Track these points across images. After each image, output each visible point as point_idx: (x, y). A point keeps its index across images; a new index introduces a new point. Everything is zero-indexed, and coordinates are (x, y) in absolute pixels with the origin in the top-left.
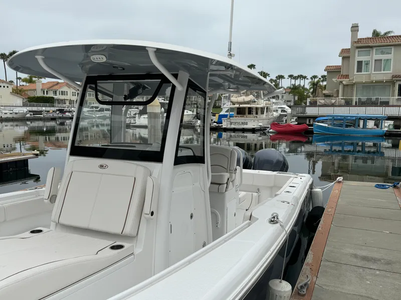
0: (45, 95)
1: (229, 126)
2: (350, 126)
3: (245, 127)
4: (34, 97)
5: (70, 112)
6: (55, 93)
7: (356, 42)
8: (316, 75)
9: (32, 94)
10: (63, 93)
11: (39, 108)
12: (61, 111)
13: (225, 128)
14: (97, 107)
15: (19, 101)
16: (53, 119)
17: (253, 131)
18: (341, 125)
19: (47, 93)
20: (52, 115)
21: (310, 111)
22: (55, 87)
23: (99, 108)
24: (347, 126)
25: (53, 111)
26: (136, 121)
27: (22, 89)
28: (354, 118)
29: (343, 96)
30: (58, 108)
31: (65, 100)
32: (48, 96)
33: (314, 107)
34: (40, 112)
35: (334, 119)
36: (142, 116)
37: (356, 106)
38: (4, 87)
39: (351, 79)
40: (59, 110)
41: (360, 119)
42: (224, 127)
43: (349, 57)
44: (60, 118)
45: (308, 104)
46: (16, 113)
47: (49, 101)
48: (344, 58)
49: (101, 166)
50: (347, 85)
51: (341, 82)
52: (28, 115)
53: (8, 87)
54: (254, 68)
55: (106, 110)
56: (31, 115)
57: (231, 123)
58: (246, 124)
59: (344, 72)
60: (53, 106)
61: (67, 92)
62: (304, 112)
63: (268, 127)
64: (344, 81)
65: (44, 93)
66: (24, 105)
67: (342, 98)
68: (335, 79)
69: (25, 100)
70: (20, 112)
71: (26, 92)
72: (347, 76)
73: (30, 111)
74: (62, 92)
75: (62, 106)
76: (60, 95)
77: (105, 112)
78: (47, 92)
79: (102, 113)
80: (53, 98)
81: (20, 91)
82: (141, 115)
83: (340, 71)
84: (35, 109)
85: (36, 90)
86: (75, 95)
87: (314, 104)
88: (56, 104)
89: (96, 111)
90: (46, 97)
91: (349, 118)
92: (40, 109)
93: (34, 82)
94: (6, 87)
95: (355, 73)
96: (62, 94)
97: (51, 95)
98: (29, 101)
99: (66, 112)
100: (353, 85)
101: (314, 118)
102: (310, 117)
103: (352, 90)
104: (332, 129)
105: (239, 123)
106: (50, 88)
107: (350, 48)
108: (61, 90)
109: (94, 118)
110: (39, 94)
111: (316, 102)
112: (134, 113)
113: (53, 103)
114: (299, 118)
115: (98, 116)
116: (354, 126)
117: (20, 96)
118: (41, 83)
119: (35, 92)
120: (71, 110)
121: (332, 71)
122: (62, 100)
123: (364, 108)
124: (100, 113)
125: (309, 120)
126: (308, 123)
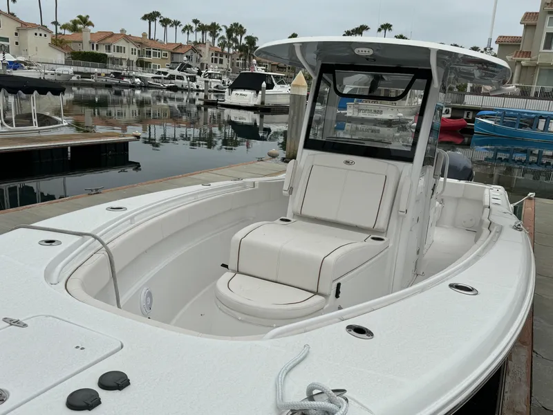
0: (95, 50)
1: (356, 115)
2: (525, 126)
3: (379, 116)
4: (80, 53)
5: (129, 77)
6: (108, 48)
7: (548, 4)
8: (477, 46)
9: (76, 48)
10: (119, 49)
11: (87, 68)
12: (117, 75)
13: (350, 117)
14: (165, 73)
15: (60, 57)
16: (108, 86)
17: (389, 123)
18: (513, 125)
19: (97, 48)
20: (104, 80)
21: (471, 101)
22: (109, 40)
23: (168, 75)
24: (521, 126)
25: (106, 75)
26: (226, 98)
27: (63, 39)
28: (533, 116)
29: (518, 82)
30: (113, 71)
31: (121, 59)
32: (98, 52)
33: (477, 95)
34: (88, 75)
35: (504, 114)
36: (234, 92)
37: (536, 97)
38: (41, 35)
39: (533, 58)
40: (115, 73)
41: (541, 117)
42: (348, 115)
43: (534, 26)
44: (117, 85)
45: (468, 90)
46: (59, 75)
47: (101, 59)
48: (527, 27)
49: (347, 162)
50: (527, 67)
51: (519, 62)
52: (74, 78)
53: (45, 36)
54: (390, 29)
55: (177, 78)
56: (78, 78)
57: (359, 110)
58: (381, 112)
59: (524, 47)
60: (105, 68)
61: (124, 48)
62: (462, 101)
63: (411, 120)
64: (524, 60)
65: (93, 48)
66: (67, 63)
67: (518, 85)
68: (511, 57)
69: (68, 56)
70: (64, 73)
71: (69, 45)
72: (528, 54)
73: (75, 73)
74: (118, 47)
75: (117, 68)
76: (114, 51)
77: (176, 80)
78: (97, 45)
79: (173, 81)
80: (106, 55)
81: (61, 42)
82: (232, 90)
83: (519, 45)
84: (81, 69)
85: (82, 42)
86: (135, 54)
87: (476, 91)
88: (110, 65)
89: (165, 78)
90: (97, 54)
91: (526, 115)
92: (88, 70)
93: (80, 31)
94: (43, 35)
95: (541, 49)
96: (118, 51)
97: (102, 50)
98: (72, 57)
99: (125, 76)
100: (535, 67)
101: (476, 111)
102: (469, 110)
103: (534, 74)
104: (500, 129)
105: (370, 111)
106: (101, 41)
107: (538, 11)
108: (116, 45)
109: (161, 88)
110: (87, 48)
111: (480, 88)
112: (215, 85)
113: (106, 63)
114: (454, 109)
115: (167, 85)
116: (531, 126)
117: (60, 49)
118: (89, 34)
119: (81, 44)
120: (131, 74)
121: (507, 45)
122: (117, 59)
123: (547, 102)
124: (169, 81)
125: (468, 113)
126: (465, 117)
